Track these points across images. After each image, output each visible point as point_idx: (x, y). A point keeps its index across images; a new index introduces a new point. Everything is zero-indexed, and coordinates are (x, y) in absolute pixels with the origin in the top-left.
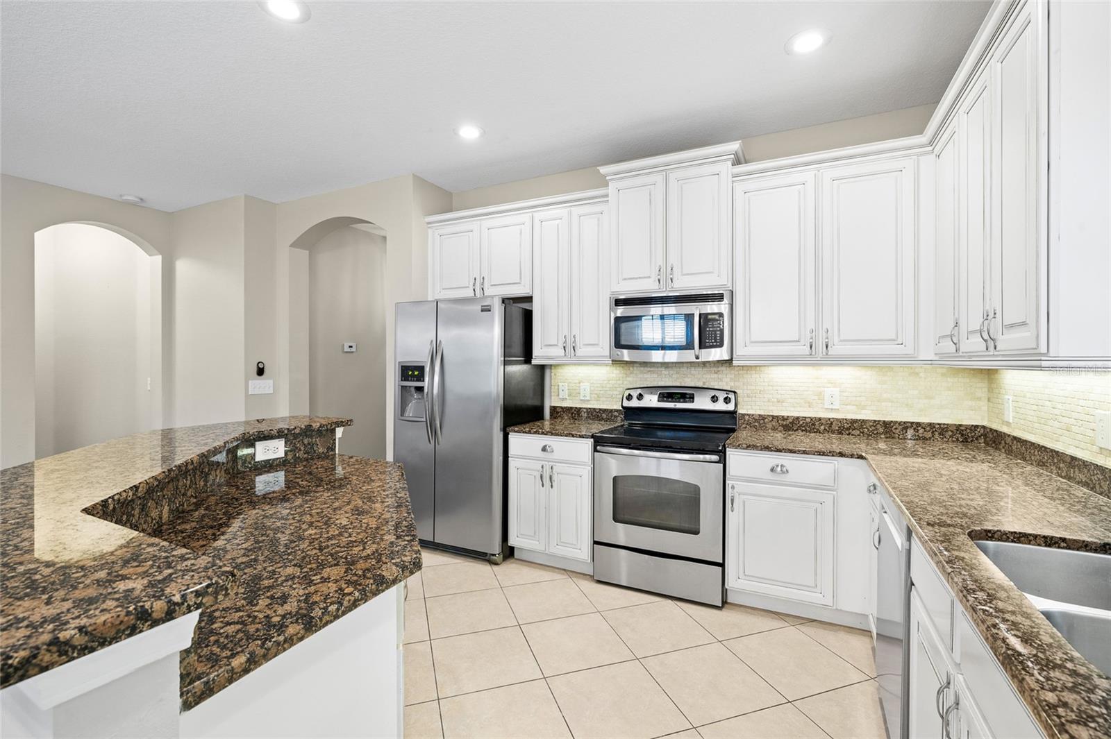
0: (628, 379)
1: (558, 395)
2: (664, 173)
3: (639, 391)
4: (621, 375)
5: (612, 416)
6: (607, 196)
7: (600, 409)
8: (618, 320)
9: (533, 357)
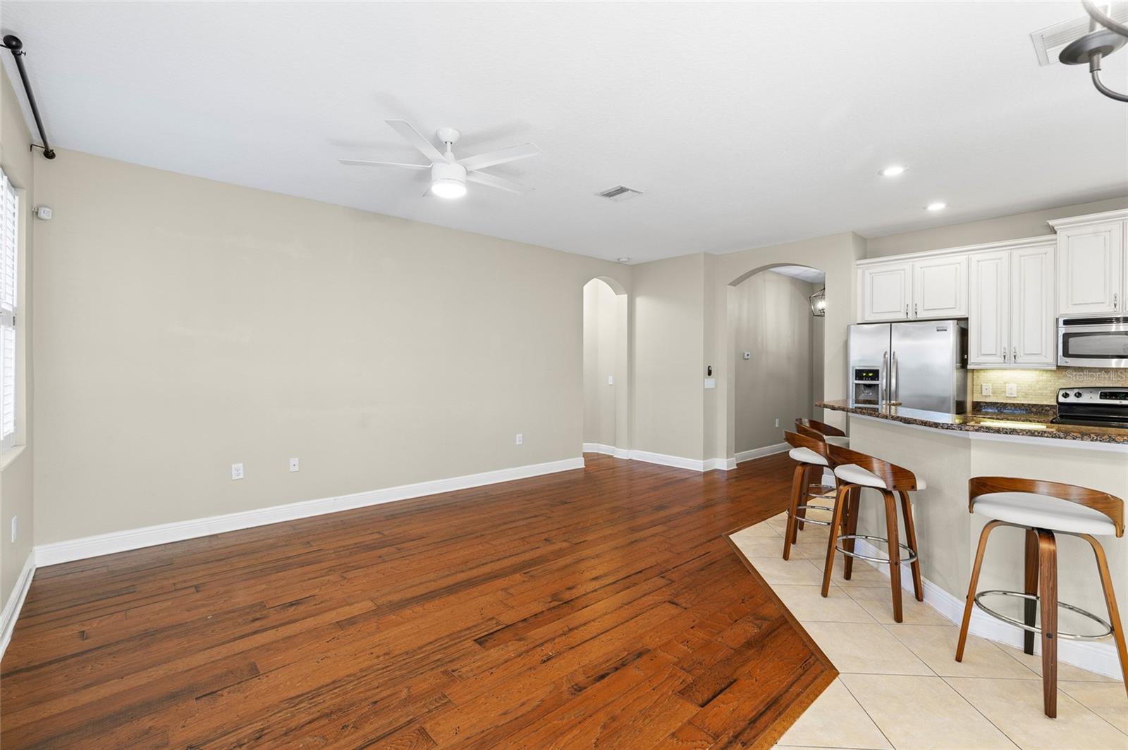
0: (1060, 381)
1: (981, 393)
2: (1121, 222)
3: (1076, 391)
4: (1053, 378)
5: (1042, 410)
6: (1056, 240)
7: (1029, 405)
8: (1067, 336)
9: (969, 363)
